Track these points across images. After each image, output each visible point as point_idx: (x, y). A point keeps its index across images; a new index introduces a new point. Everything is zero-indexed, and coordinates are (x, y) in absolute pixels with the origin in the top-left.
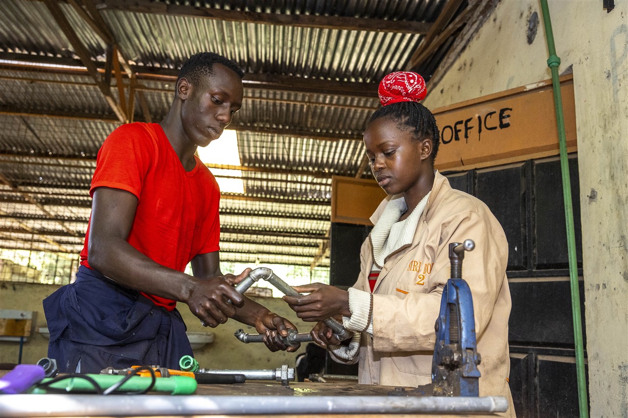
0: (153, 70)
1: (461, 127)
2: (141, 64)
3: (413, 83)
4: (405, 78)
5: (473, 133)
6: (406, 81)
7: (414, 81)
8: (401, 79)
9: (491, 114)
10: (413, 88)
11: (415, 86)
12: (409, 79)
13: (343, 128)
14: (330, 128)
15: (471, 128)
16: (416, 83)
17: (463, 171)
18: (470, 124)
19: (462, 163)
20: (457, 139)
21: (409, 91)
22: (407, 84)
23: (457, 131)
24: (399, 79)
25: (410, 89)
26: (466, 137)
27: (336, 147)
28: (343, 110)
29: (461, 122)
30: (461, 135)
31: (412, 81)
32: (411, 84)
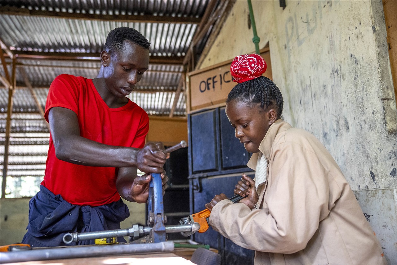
0: (27, 53)
1: (210, 82)
2: (19, 49)
3: (254, 67)
4: (247, 64)
5: (217, 85)
6: (248, 67)
7: (255, 65)
8: (244, 66)
9: (227, 73)
10: (254, 70)
11: (256, 68)
12: (250, 63)
13: (158, 85)
14: (150, 85)
15: (216, 82)
16: (256, 65)
17: (213, 109)
18: (215, 80)
19: (212, 104)
20: (209, 89)
21: (252, 73)
22: (250, 68)
23: (208, 84)
24: (242, 66)
25: (253, 71)
26: (214, 87)
27: (155, 97)
28: (156, 74)
29: (210, 79)
30: (211, 86)
31: (253, 65)
32: (252, 68)
